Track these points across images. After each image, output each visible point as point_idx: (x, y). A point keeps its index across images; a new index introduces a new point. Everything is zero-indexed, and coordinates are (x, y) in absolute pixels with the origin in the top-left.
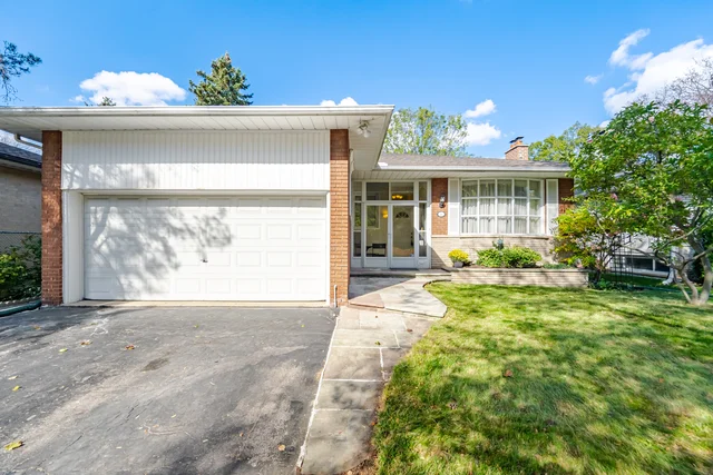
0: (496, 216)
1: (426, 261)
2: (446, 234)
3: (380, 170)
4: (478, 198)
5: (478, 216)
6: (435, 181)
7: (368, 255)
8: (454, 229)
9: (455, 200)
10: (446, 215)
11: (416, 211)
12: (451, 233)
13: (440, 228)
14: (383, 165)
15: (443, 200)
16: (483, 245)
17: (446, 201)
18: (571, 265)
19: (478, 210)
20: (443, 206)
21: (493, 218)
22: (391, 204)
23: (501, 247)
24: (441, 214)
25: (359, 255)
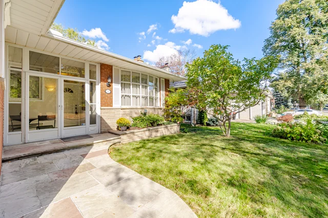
0: (141, 95)
1: (95, 128)
2: (112, 106)
3: (53, 38)
4: (131, 83)
5: (131, 94)
6: (103, 66)
7: (31, 127)
8: (117, 103)
9: (117, 82)
10: (111, 92)
11: (87, 87)
12: (115, 106)
13: (107, 101)
14: (55, 33)
15: (110, 81)
16: (136, 113)
17: (112, 82)
18: (174, 122)
19: (131, 91)
20: (109, 86)
21: (139, 97)
22: (61, 78)
23: (145, 114)
24: (108, 91)
25: (19, 128)
